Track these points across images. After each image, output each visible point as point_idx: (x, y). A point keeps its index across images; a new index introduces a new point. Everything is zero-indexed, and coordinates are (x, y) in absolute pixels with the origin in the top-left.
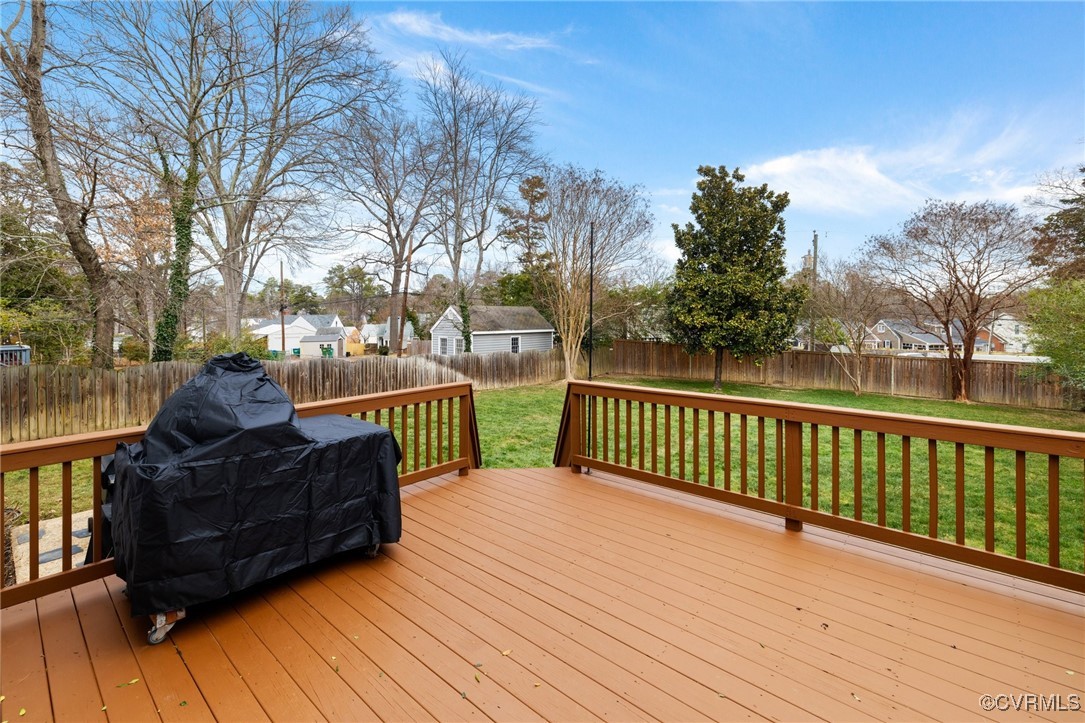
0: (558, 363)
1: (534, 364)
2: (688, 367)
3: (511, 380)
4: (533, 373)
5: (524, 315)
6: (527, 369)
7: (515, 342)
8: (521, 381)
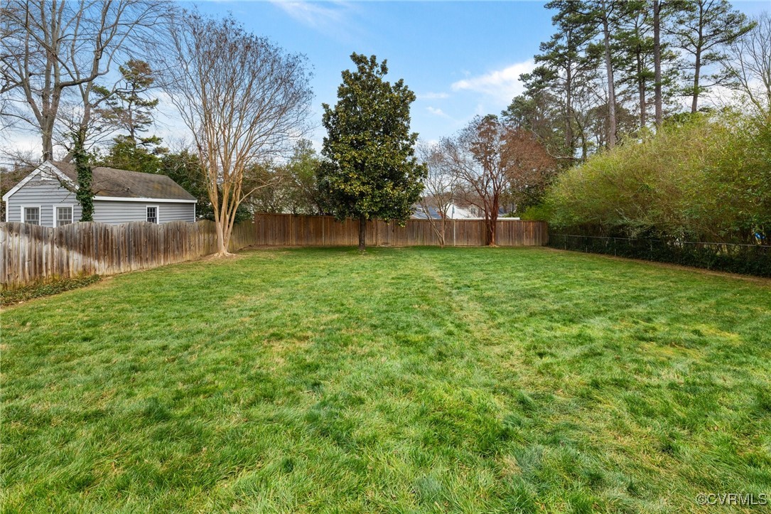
0: (206, 235)
1: (181, 238)
2: (321, 236)
3: (153, 258)
4: (180, 248)
5: (159, 183)
6: (173, 244)
7: (152, 213)
8: (166, 258)
